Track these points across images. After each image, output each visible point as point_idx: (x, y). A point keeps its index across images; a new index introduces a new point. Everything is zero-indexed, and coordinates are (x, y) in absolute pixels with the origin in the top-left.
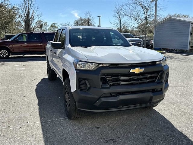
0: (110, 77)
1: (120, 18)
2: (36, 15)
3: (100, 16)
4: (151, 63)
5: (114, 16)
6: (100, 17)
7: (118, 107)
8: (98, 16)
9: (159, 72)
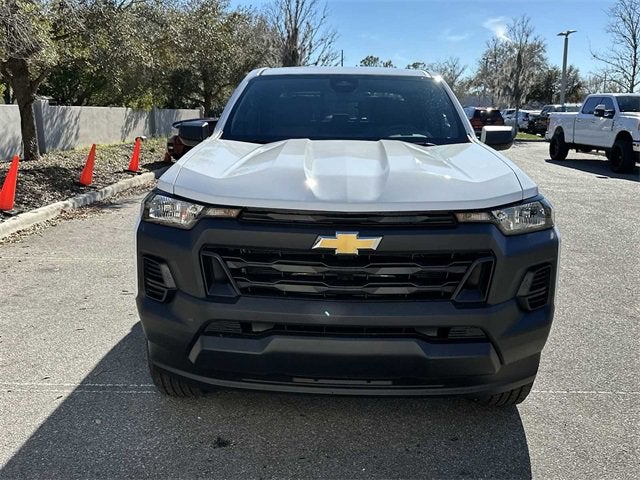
0: (239, 261)
1: (634, 37)
2: (317, 37)
3: (569, 33)
4: (426, 218)
5: (608, 32)
6: (567, 35)
7: (296, 380)
8: (562, 34)
9: (468, 257)
